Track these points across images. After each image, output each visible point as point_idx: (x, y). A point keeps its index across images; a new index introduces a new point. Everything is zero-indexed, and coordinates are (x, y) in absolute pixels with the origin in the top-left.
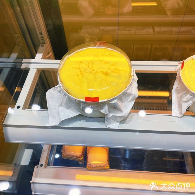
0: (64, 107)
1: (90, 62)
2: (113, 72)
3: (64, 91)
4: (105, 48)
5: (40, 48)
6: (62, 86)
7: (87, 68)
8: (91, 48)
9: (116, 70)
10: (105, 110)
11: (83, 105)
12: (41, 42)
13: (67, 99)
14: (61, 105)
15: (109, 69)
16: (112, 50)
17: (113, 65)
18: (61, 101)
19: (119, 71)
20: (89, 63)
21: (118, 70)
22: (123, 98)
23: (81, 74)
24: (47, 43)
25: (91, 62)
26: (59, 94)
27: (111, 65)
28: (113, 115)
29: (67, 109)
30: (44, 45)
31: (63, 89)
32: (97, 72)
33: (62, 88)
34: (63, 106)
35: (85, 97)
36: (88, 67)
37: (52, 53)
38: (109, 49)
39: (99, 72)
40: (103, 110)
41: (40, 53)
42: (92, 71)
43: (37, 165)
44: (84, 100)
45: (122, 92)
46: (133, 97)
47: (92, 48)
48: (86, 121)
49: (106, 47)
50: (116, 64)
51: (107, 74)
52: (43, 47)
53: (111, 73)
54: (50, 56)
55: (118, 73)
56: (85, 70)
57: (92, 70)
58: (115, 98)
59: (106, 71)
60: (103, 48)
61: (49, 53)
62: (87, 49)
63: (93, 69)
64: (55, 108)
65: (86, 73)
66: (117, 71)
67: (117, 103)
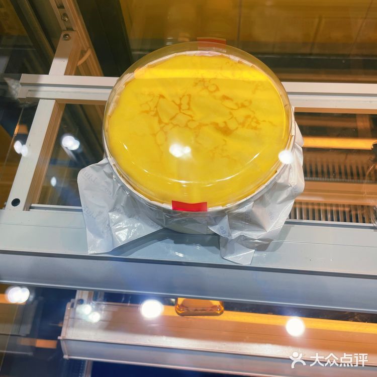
0: (122, 213)
1: (184, 96)
2: (243, 124)
3: (121, 178)
4: (222, 56)
5: (62, 44)
6: (114, 165)
7: (177, 114)
8: (185, 55)
9: (249, 120)
10: (222, 228)
11: (168, 215)
12: (64, 28)
13: (128, 197)
14: (113, 209)
15: (232, 118)
16: (239, 62)
17: (243, 106)
18: (114, 201)
19: (257, 122)
20: (181, 99)
21: (255, 120)
22: (267, 198)
23: (162, 129)
24: (77, 30)
25: (188, 95)
26: (108, 180)
27: (237, 104)
28: (241, 236)
29: (130, 217)
30: (71, 34)
31: (118, 174)
32: (201, 125)
33: (115, 169)
34: (118, 211)
35: (172, 201)
36: (180, 108)
37: (92, 52)
38: (232, 57)
39: (206, 125)
40: (217, 226)
41: (62, 56)
42: (189, 121)
43: (72, 300)
44: (170, 207)
45: (266, 184)
46: (291, 191)
47: (189, 55)
48: (175, 243)
49: (224, 53)
50: (250, 102)
51: (226, 131)
52: (68, 40)
53: (237, 128)
54: (87, 59)
55: (255, 128)
56: (172, 119)
57: (191, 119)
58: (247, 201)
59: (225, 122)
60: (215, 56)
61: (83, 53)
62: (175, 57)
63: (191, 116)
64: (100, 213)
65: (175, 125)
66: (254, 124)
67: (251, 211)
